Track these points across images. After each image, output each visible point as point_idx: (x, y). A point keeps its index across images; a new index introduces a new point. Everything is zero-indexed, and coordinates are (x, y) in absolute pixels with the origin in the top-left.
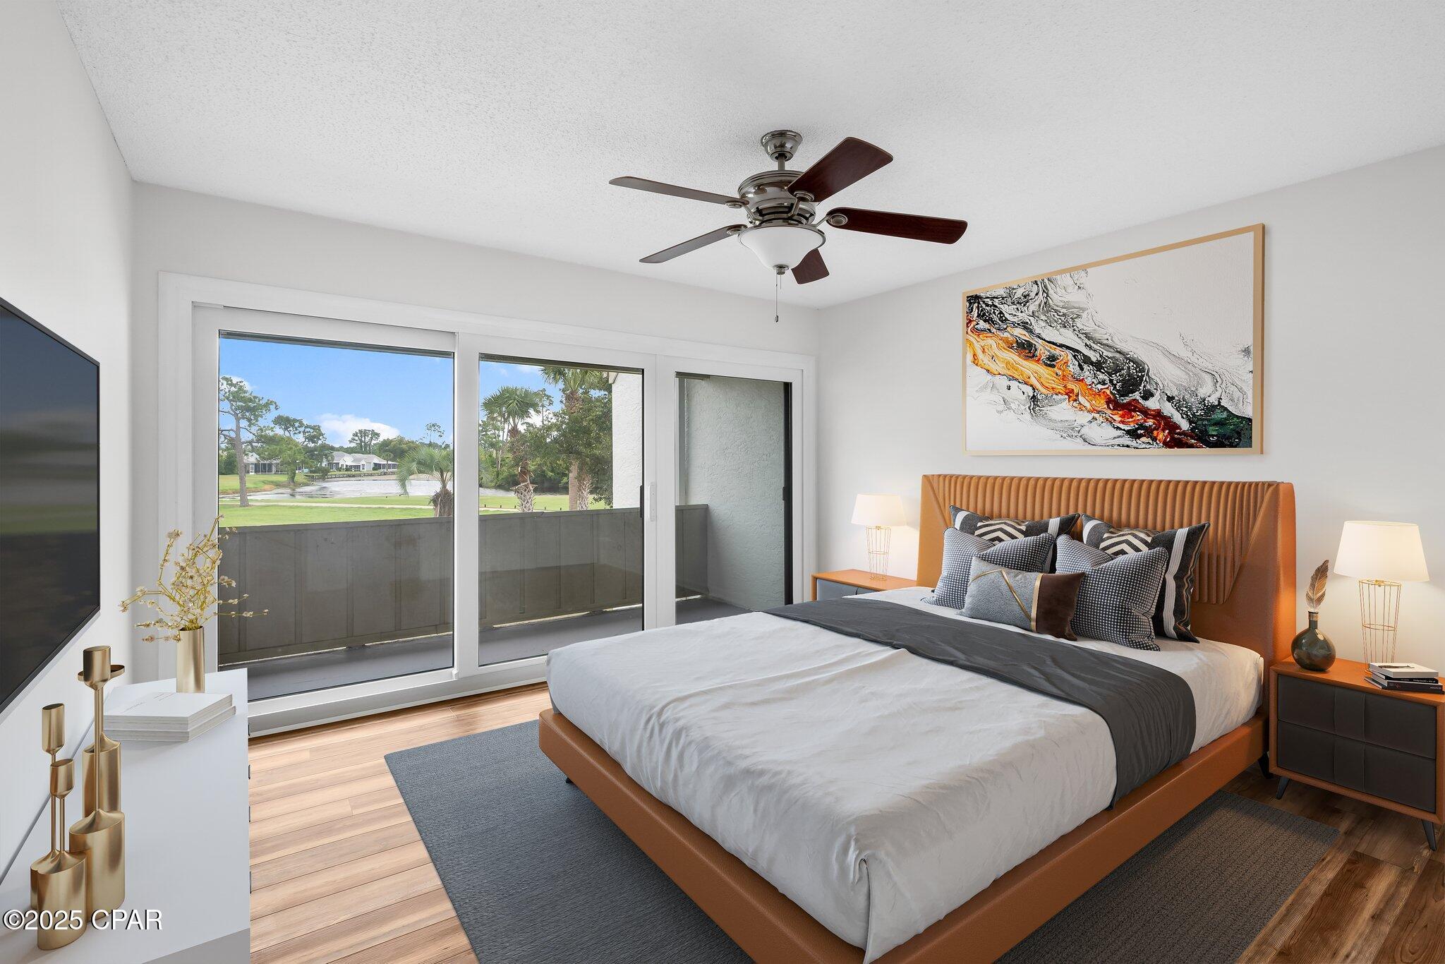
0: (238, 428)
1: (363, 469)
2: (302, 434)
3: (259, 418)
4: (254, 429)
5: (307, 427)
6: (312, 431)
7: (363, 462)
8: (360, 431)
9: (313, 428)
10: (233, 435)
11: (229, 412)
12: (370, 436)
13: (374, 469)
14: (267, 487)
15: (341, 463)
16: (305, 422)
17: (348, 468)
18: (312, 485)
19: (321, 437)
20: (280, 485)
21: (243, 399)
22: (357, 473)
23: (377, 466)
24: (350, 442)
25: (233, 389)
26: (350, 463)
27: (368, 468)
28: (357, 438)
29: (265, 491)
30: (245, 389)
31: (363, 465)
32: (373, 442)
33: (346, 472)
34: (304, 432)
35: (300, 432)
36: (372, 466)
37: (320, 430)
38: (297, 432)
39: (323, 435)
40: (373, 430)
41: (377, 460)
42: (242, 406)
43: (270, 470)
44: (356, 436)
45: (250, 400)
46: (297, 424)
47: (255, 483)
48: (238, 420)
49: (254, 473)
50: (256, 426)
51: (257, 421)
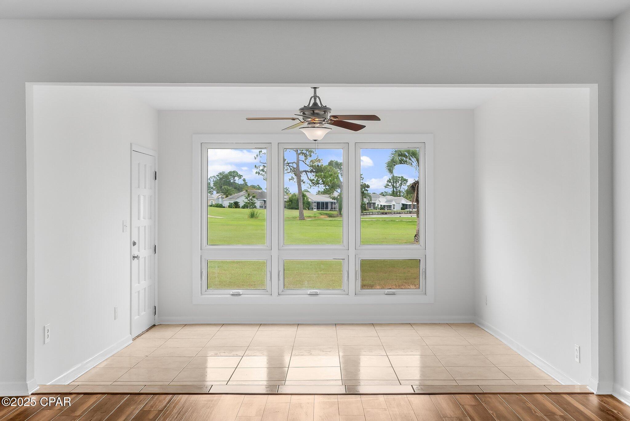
0: (298, 160)
1: (394, 208)
4: (308, 162)
7: (394, 203)
10: (295, 166)
12: (400, 182)
13: (402, 209)
15: (377, 203)
17: (383, 208)
22: (388, 211)
23: (404, 207)
26: (383, 204)
27: (398, 208)
28: (390, 184)
31: (394, 205)
33: (381, 211)
36: (401, 206)
40: (402, 177)
41: (404, 201)
43: (327, 208)
44: (390, 182)
47: (315, 214)
49: (316, 210)
50: (309, 159)
51: (311, 156)
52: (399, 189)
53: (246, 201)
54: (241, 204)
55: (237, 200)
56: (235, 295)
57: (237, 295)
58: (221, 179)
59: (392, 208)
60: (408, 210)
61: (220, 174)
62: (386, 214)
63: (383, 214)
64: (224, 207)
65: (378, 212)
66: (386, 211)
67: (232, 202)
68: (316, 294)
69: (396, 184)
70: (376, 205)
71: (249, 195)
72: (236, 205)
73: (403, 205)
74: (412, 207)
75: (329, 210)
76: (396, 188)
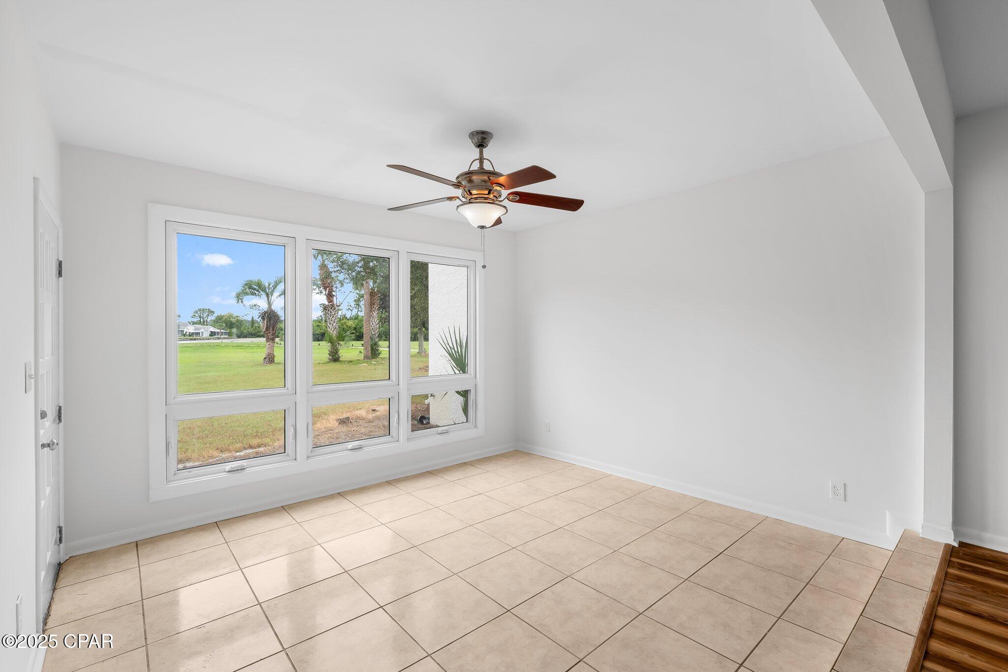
52: (206, 319)
56: (234, 471)
57: (237, 470)
59: (201, 335)
60: (216, 336)
62: (195, 340)
63: (191, 340)
65: (186, 338)
66: (195, 337)
68: (360, 448)
69: (203, 315)
70: (185, 333)
73: (211, 332)
74: (220, 333)
76: (203, 318)
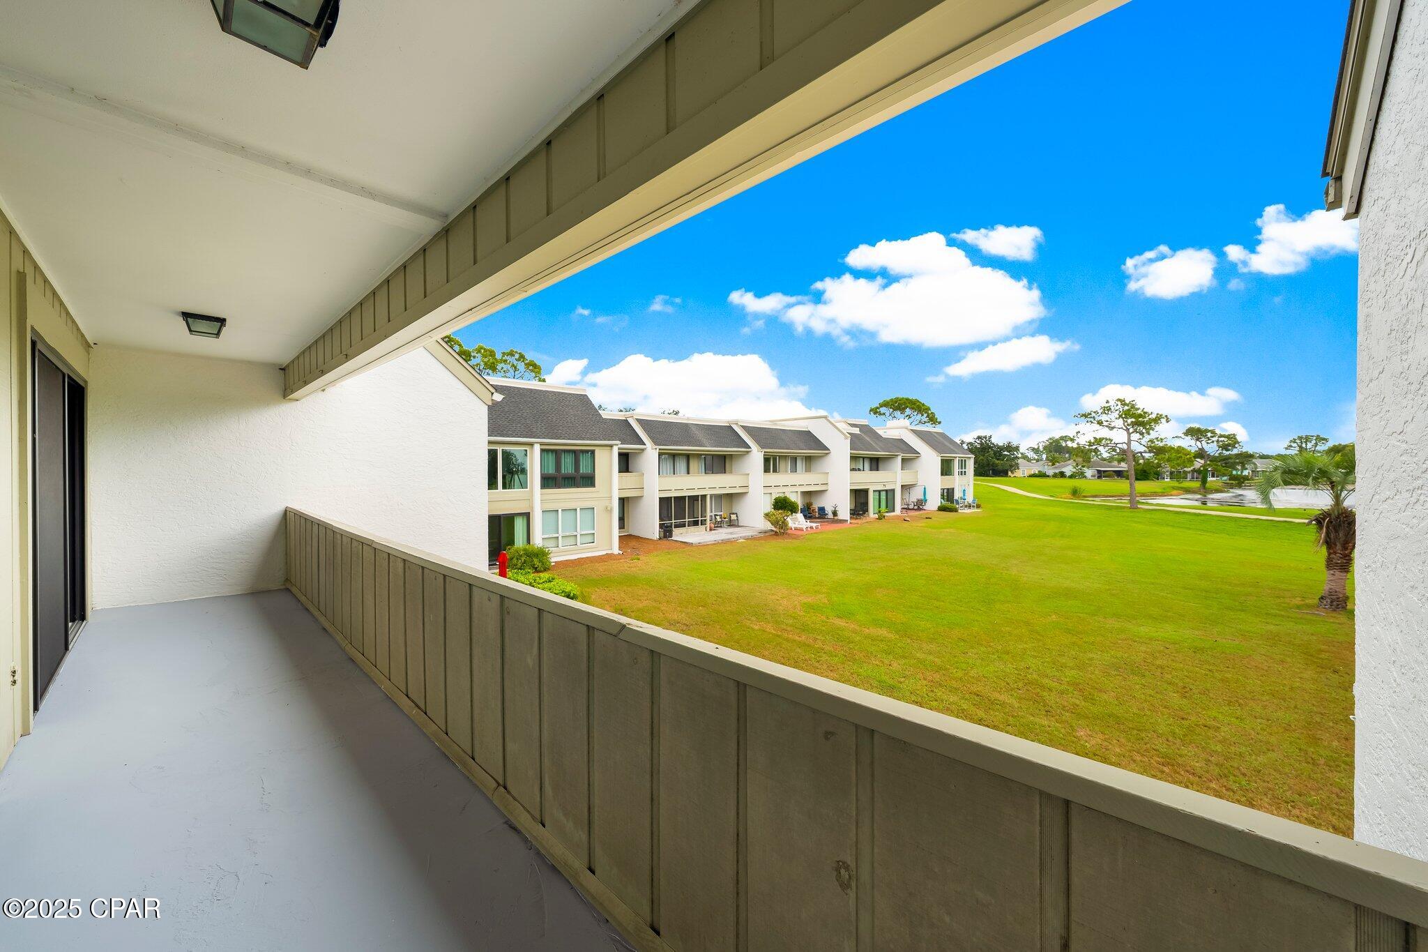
0: (1129, 440)
2: (1215, 443)
3: (1151, 432)
4: (1144, 441)
5: (1221, 436)
6: (1226, 439)
8: (1300, 438)
9: (1228, 437)
10: (1125, 447)
11: (1122, 428)
12: (1314, 442)
14: (1175, 492)
16: (1218, 432)
18: (1228, 492)
19: (1236, 446)
20: (1190, 491)
21: (1133, 416)
24: (1286, 449)
25: (1126, 408)
28: (1295, 445)
29: (1171, 495)
30: (1136, 407)
32: (1318, 448)
34: (1218, 441)
35: (1213, 442)
37: (1235, 439)
38: (1209, 441)
39: (1238, 443)
42: (1132, 422)
44: (1295, 442)
45: (1140, 416)
46: (1209, 435)
47: (1164, 489)
48: (1129, 434)
49: (1169, 480)
50: (1147, 438)
51: (1149, 434)
53: (1074, 470)
54: (1068, 474)
55: (1063, 470)
58: (1051, 443)
61: (1050, 439)
64: (1048, 476)
67: (1057, 471)
69: (1306, 444)
71: (1077, 464)
72: (1062, 475)
75: (1188, 479)
